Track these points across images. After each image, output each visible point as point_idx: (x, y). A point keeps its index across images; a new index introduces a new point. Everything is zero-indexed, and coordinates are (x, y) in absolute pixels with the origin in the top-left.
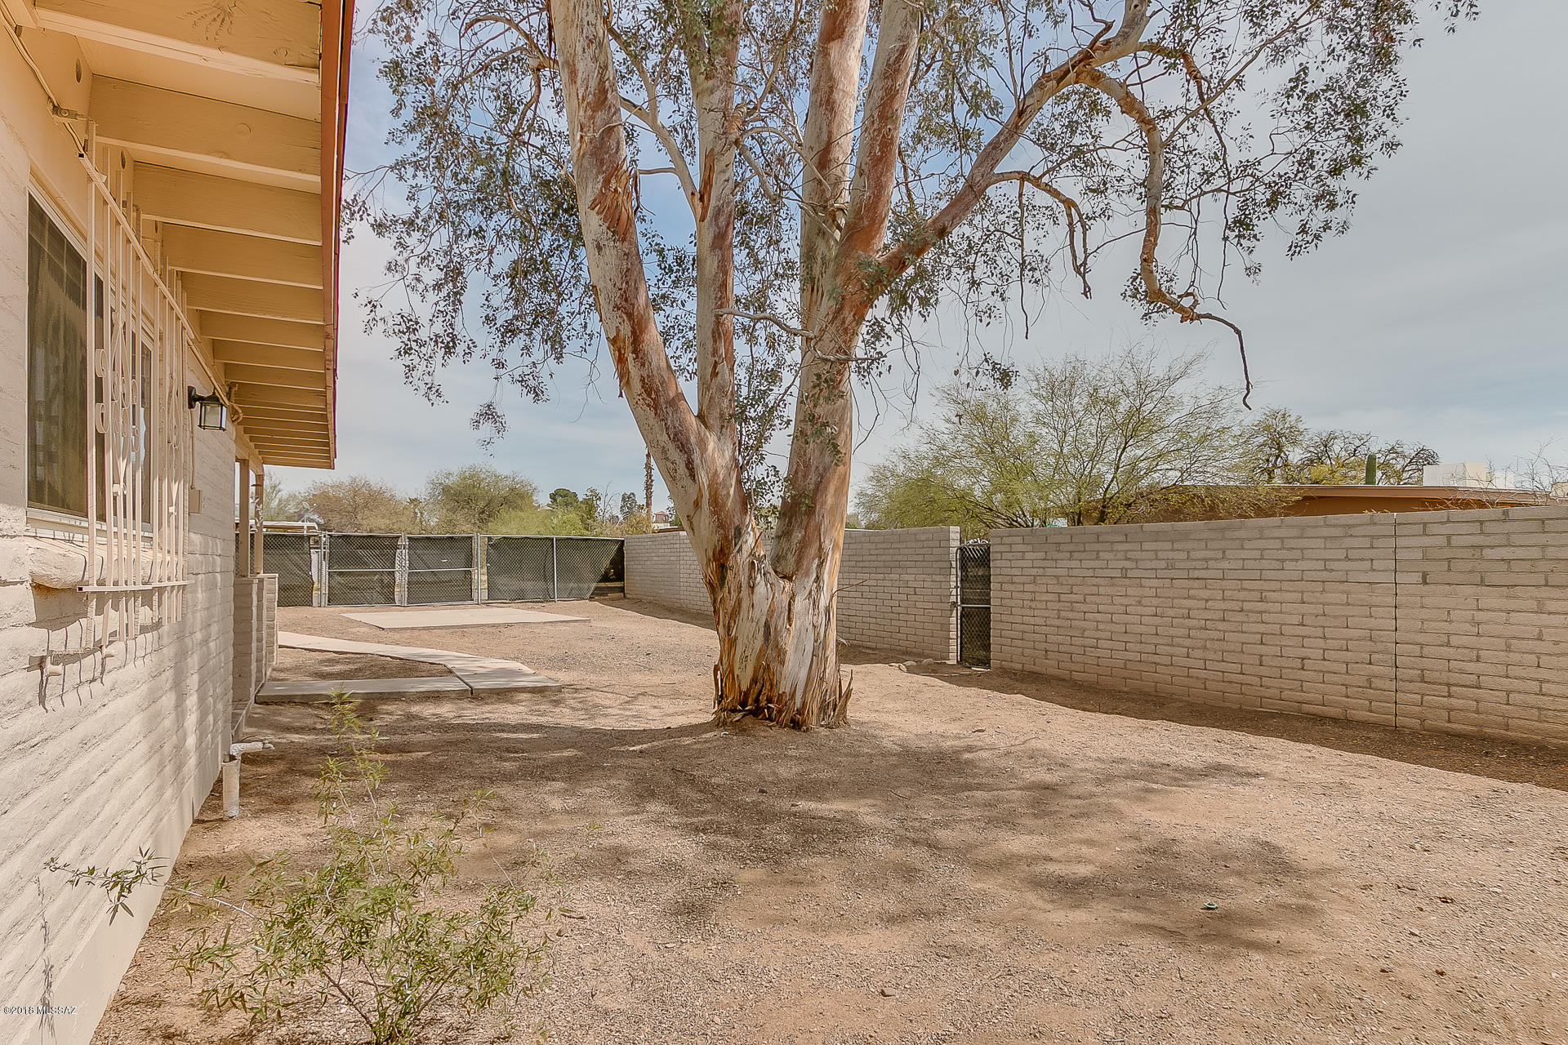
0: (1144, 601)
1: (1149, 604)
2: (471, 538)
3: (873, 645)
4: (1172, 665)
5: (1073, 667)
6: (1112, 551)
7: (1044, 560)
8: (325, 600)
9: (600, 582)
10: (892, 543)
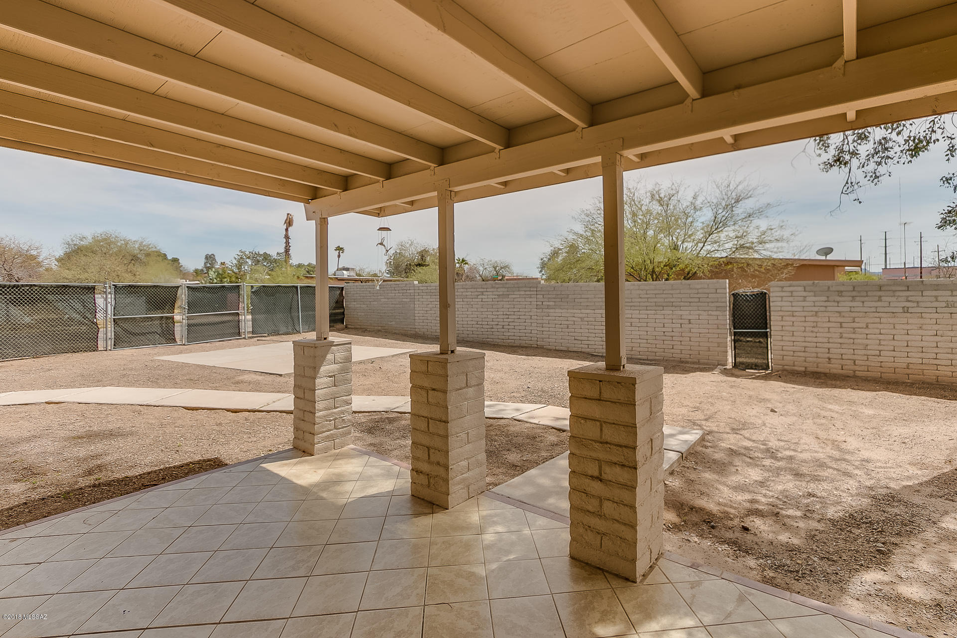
0: (924, 327)
1: (930, 328)
2: (238, 286)
3: (645, 357)
4: (952, 365)
5: (857, 368)
6: (894, 296)
7: (826, 301)
8: (110, 343)
9: (333, 310)
10: (664, 290)
